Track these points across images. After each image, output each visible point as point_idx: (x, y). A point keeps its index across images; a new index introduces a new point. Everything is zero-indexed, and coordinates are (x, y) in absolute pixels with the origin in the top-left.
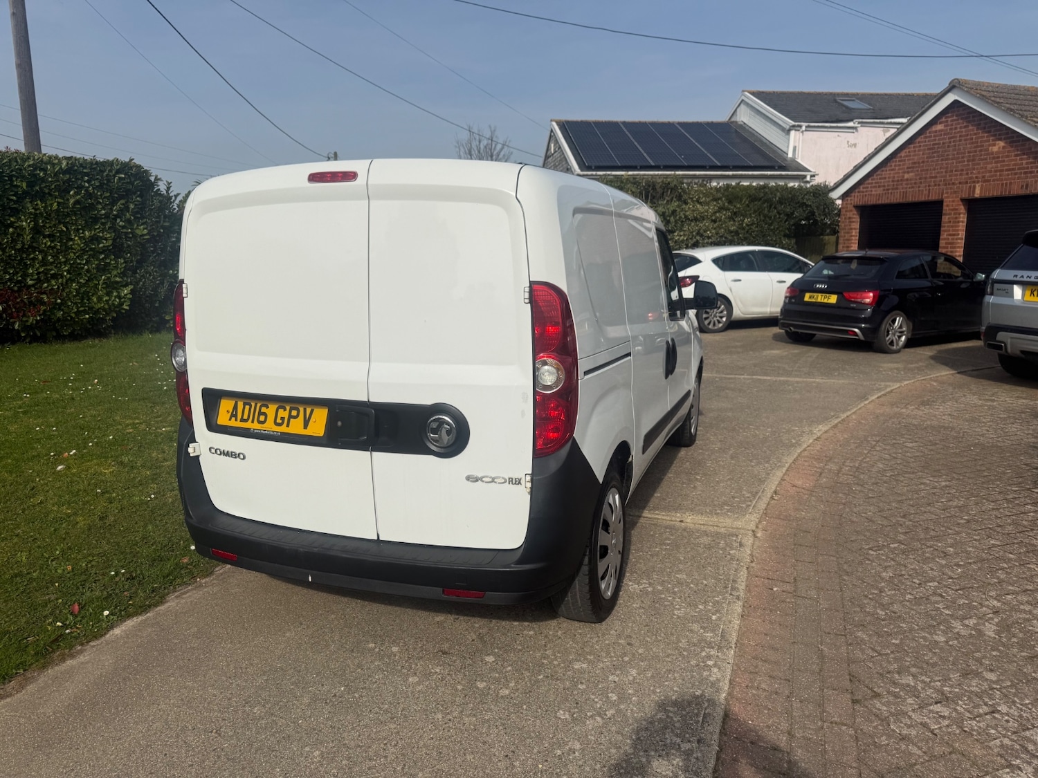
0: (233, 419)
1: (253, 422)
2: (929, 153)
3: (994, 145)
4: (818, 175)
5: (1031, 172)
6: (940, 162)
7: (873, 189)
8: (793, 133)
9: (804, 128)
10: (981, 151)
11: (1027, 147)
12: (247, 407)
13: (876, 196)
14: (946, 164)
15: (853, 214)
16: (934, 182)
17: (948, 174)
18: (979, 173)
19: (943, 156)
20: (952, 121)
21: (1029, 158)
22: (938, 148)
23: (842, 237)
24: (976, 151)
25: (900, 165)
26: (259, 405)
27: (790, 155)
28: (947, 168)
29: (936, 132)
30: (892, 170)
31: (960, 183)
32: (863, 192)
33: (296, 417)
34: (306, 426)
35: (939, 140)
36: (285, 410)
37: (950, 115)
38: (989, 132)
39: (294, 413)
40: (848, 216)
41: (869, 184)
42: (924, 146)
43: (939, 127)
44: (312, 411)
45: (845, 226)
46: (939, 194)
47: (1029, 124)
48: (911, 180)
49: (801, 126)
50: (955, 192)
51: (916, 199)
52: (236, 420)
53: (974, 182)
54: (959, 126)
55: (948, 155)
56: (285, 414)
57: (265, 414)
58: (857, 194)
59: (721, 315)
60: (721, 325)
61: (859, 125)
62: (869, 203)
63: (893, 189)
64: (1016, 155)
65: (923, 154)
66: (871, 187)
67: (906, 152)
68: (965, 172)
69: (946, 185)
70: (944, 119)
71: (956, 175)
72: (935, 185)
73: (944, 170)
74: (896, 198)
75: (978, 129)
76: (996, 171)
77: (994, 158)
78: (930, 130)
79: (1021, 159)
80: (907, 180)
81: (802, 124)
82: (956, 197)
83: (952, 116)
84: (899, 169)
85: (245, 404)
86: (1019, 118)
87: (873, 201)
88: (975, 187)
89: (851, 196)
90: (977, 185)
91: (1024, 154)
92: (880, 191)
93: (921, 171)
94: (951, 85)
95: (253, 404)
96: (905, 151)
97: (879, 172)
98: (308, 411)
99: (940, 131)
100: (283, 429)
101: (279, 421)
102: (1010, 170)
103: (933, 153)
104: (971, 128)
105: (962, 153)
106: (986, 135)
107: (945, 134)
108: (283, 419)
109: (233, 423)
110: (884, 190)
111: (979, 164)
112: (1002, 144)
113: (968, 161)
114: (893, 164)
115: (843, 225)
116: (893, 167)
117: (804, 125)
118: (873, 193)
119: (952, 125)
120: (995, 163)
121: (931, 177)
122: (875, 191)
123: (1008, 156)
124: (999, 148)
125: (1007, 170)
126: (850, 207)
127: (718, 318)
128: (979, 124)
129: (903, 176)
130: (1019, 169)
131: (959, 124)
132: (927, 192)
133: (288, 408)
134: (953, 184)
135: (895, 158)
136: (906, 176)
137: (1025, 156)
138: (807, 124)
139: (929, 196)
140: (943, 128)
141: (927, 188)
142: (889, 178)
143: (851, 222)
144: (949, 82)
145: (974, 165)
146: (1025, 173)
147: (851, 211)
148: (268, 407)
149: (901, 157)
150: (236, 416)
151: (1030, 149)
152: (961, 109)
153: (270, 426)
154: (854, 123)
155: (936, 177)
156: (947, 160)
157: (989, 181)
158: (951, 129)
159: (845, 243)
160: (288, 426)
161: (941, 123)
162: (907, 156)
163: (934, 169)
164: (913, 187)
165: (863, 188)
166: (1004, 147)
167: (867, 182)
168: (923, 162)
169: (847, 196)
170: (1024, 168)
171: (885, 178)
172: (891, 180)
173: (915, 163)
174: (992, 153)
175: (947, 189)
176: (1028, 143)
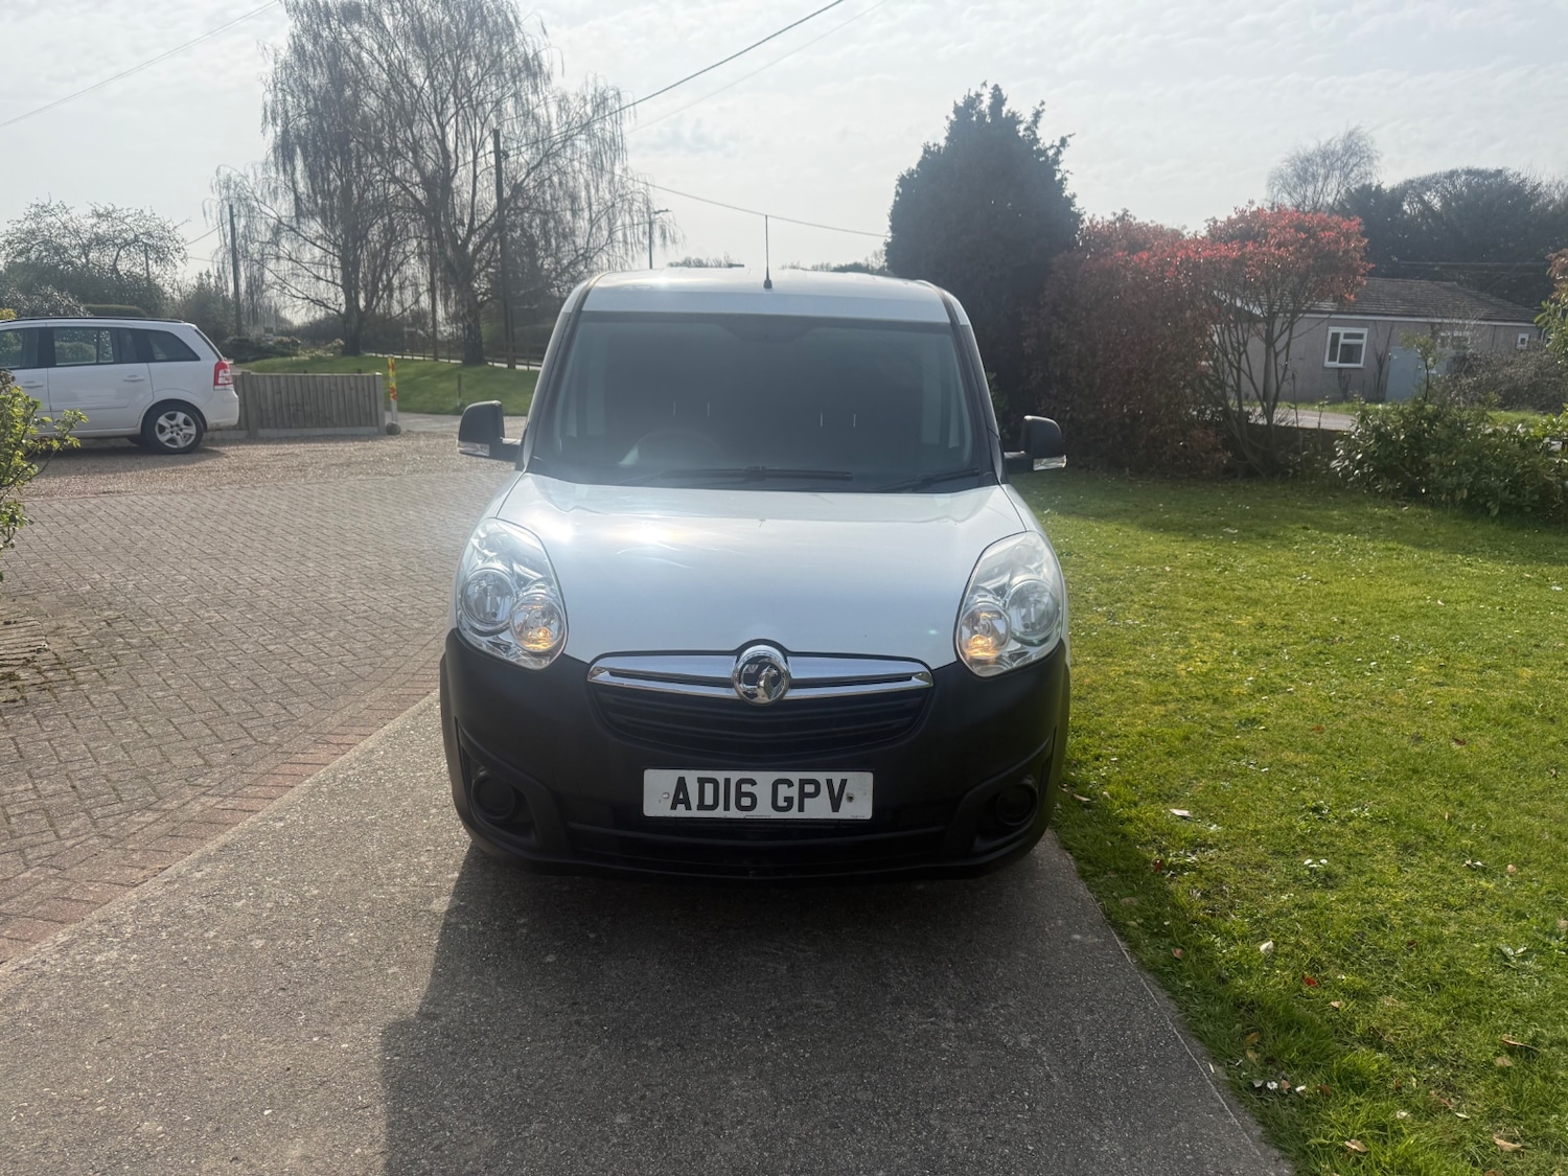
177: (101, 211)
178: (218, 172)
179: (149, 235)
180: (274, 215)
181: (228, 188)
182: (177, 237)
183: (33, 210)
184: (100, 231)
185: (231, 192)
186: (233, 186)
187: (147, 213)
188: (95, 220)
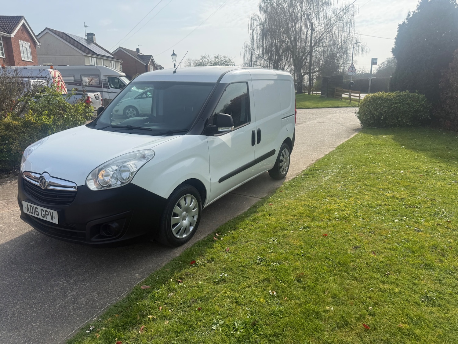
177: (216, 56)
178: (245, 43)
179: (226, 61)
180: (258, 54)
181: (247, 47)
182: (233, 62)
183: (202, 57)
184: (216, 61)
185: (248, 48)
186: (248, 47)
187: (226, 56)
188: (214, 59)
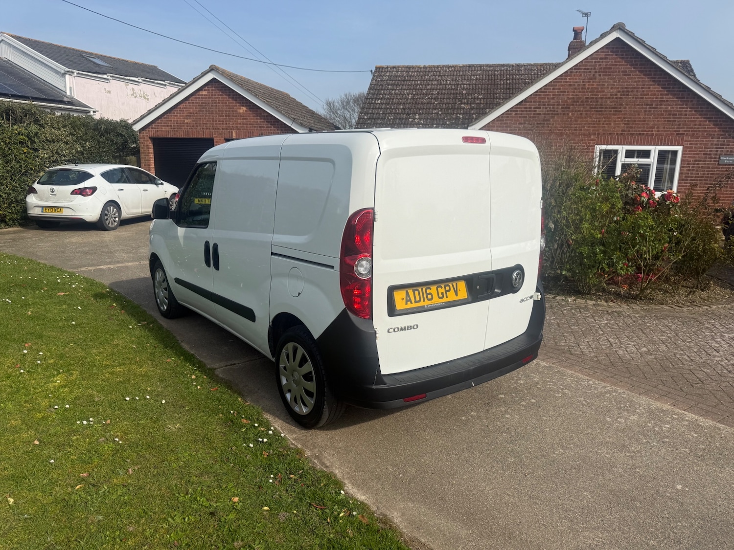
0: (409, 303)
1: (424, 301)
2: (200, 108)
3: (240, 109)
4: (98, 111)
5: (263, 127)
6: (208, 115)
7: (163, 127)
8: (67, 76)
9: (75, 74)
10: (233, 111)
11: (259, 112)
12: (416, 293)
13: (165, 132)
14: (212, 116)
15: (150, 143)
16: (206, 126)
17: (214, 123)
18: (233, 124)
19: (209, 111)
20: (212, 90)
21: (261, 119)
22: (205, 106)
23: (143, 158)
24: (229, 111)
25: (180, 113)
26: (424, 289)
27: (68, 93)
28: (213, 119)
29: (202, 95)
30: (176, 116)
31: (223, 129)
32: (155, 128)
33: (449, 291)
34: (457, 295)
35: (205, 101)
36: (442, 288)
37: (210, 86)
38: (236, 100)
39: (447, 288)
40: (146, 144)
41: (159, 123)
42: (195, 103)
43: (204, 93)
44: (456, 284)
45: (144, 151)
46: (210, 134)
47: (260, 99)
48: (189, 124)
49: (73, 73)
50: (221, 134)
51: (195, 137)
52: (411, 303)
53: (231, 129)
54: (217, 94)
55: (212, 111)
56: (443, 290)
57: (430, 294)
58: (150, 129)
59: (115, 216)
60: (116, 224)
61: (112, 78)
62: (161, 136)
63: (178, 129)
64: (254, 116)
65: (196, 108)
66: (161, 126)
67: (183, 106)
68: (225, 123)
69: (214, 129)
70: (206, 88)
71: (220, 124)
72: (207, 129)
73: (211, 120)
74: (181, 134)
75: (229, 98)
76: (243, 124)
77: (241, 116)
78: (198, 93)
79: (257, 119)
80: (187, 123)
81: (74, 71)
82: (222, 137)
83: (212, 87)
84: (180, 116)
85: (414, 291)
86: (254, 95)
87: (164, 135)
88: (232, 133)
89: (146, 131)
90: (233, 131)
91: (258, 116)
92: (168, 129)
93: (196, 119)
94: (211, 68)
95: (420, 290)
96: (182, 104)
97: (165, 116)
98: (455, 284)
99: (205, 95)
100: (445, 300)
101: (441, 296)
102: (251, 124)
103: (202, 108)
104: (224, 96)
105: (221, 111)
106: (234, 102)
107: (208, 98)
108: (442, 293)
109: (409, 306)
110: (171, 128)
111: (233, 119)
112: (244, 109)
113: (226, 116)
114: (176, 112)
115: (143, 150)
116: (176, 114)
117: (76, 72)
118: (163, 130)
119: (212, 93)
120: (242, 119)
121: (204, 124)
122: (165, 129)
123: (249, 116)
124: (243, 111)
125: (250, 124)
126: (147, 138)
127: (113, 218)
128: (230, 95)
129: (184, 121)
130: (256, 124)
131: (217, 93)
132: (202, 132)
133: (443, 286)
134: (218, 129)
135: (176, 108)
136: (186, 121)
137: (259, 118)
138: (77, 72)
139: (203, 135)
140: (206, 93)
141: (202, 130)
142: (174, 121)
143: (148, 148)
144: (209, 66)
145: (230, 119)
146: (260, 127)
147: (148, 141)
148: (430, 289)
149: (181, 108)
150: (410, 300)
151: (261, 114)
152: (217, 84)
153: (436, 301)
154: (107, 76)
155: (206, 124)
156: (212, 113)
157: (240, 129)
158: (212, 95)
159: (146, 163)
160: (447, 297)
161: (205, 90)
162: (185, 108)
163: (205, 119)
164: (192, 129)
165: (155, 126)
166: (246, 111)
167: (158, 122)
168: (196, 113)
169: (143, 130)
170: (259, 124)
171: (171, 121)
172: (175, 122)
173: (191, 113)
174: (240, 113)
175: (215, 132)
176: (259, 110)
